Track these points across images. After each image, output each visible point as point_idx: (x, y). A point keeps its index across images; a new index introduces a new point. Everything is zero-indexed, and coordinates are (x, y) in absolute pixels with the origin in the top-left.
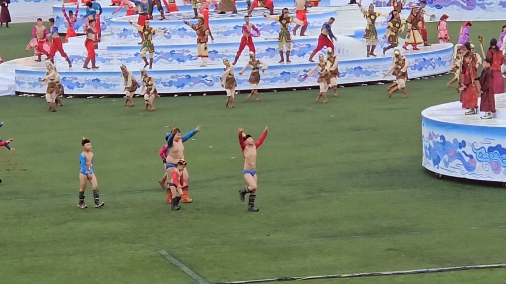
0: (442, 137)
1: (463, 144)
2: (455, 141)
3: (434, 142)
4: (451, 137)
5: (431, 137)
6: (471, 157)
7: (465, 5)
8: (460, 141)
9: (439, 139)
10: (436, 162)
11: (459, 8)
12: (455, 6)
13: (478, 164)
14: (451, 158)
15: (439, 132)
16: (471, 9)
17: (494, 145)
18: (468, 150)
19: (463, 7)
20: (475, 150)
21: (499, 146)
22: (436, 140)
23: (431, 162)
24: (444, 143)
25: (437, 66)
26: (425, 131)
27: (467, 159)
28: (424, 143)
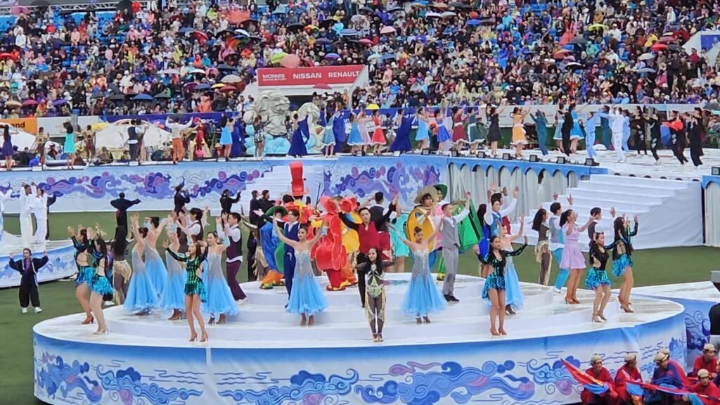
0: (59, 359)
1: (86, 368)
2: (76, 362)
3: (48, 365)
4: (69, 358)
5: (44, 359)
6: (95, 383)
7: (92, 191)
8: (82, 363)
9: (54, 362)
10: (52, 391)
11: (85, 194)
12: (79, 193)
13: (105, 393)
14: (71, 386)
15: (55, 352)
16: (98, 197)
17: (124, 367)
18: (92, 375)
19: (88, 193)
20: (100, 375)
21: (131, 369)
22: (51, 363)
23: (45, 390)
24: (61, 366)
25: (55, 268)
26: (39, 351)
27: (90, 386)
28: (36, 366)
